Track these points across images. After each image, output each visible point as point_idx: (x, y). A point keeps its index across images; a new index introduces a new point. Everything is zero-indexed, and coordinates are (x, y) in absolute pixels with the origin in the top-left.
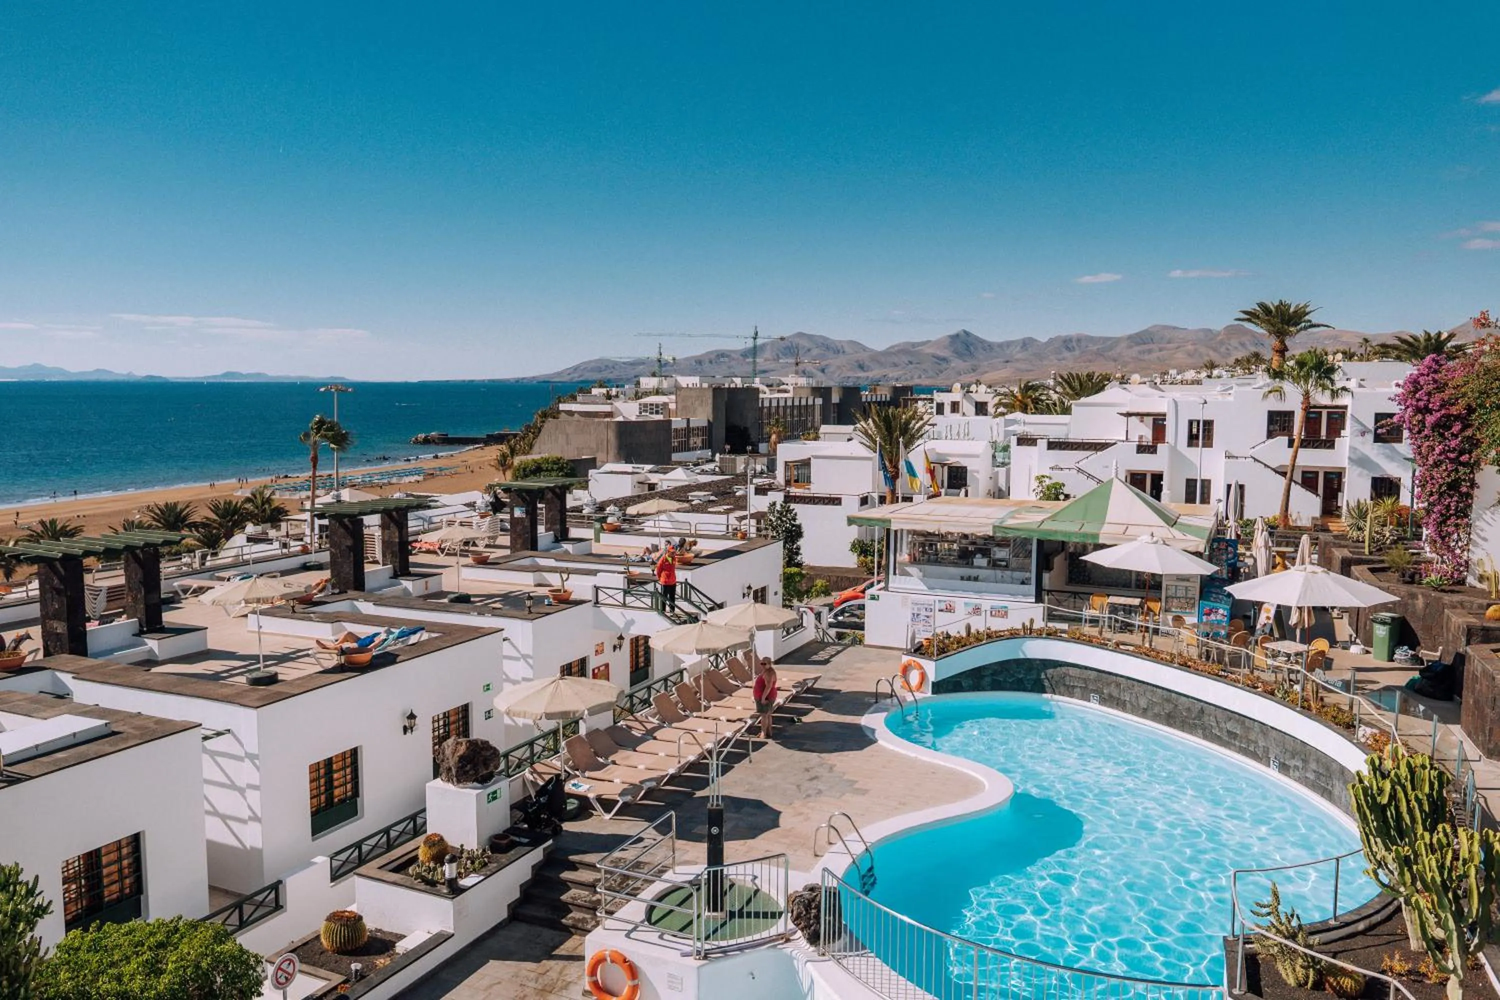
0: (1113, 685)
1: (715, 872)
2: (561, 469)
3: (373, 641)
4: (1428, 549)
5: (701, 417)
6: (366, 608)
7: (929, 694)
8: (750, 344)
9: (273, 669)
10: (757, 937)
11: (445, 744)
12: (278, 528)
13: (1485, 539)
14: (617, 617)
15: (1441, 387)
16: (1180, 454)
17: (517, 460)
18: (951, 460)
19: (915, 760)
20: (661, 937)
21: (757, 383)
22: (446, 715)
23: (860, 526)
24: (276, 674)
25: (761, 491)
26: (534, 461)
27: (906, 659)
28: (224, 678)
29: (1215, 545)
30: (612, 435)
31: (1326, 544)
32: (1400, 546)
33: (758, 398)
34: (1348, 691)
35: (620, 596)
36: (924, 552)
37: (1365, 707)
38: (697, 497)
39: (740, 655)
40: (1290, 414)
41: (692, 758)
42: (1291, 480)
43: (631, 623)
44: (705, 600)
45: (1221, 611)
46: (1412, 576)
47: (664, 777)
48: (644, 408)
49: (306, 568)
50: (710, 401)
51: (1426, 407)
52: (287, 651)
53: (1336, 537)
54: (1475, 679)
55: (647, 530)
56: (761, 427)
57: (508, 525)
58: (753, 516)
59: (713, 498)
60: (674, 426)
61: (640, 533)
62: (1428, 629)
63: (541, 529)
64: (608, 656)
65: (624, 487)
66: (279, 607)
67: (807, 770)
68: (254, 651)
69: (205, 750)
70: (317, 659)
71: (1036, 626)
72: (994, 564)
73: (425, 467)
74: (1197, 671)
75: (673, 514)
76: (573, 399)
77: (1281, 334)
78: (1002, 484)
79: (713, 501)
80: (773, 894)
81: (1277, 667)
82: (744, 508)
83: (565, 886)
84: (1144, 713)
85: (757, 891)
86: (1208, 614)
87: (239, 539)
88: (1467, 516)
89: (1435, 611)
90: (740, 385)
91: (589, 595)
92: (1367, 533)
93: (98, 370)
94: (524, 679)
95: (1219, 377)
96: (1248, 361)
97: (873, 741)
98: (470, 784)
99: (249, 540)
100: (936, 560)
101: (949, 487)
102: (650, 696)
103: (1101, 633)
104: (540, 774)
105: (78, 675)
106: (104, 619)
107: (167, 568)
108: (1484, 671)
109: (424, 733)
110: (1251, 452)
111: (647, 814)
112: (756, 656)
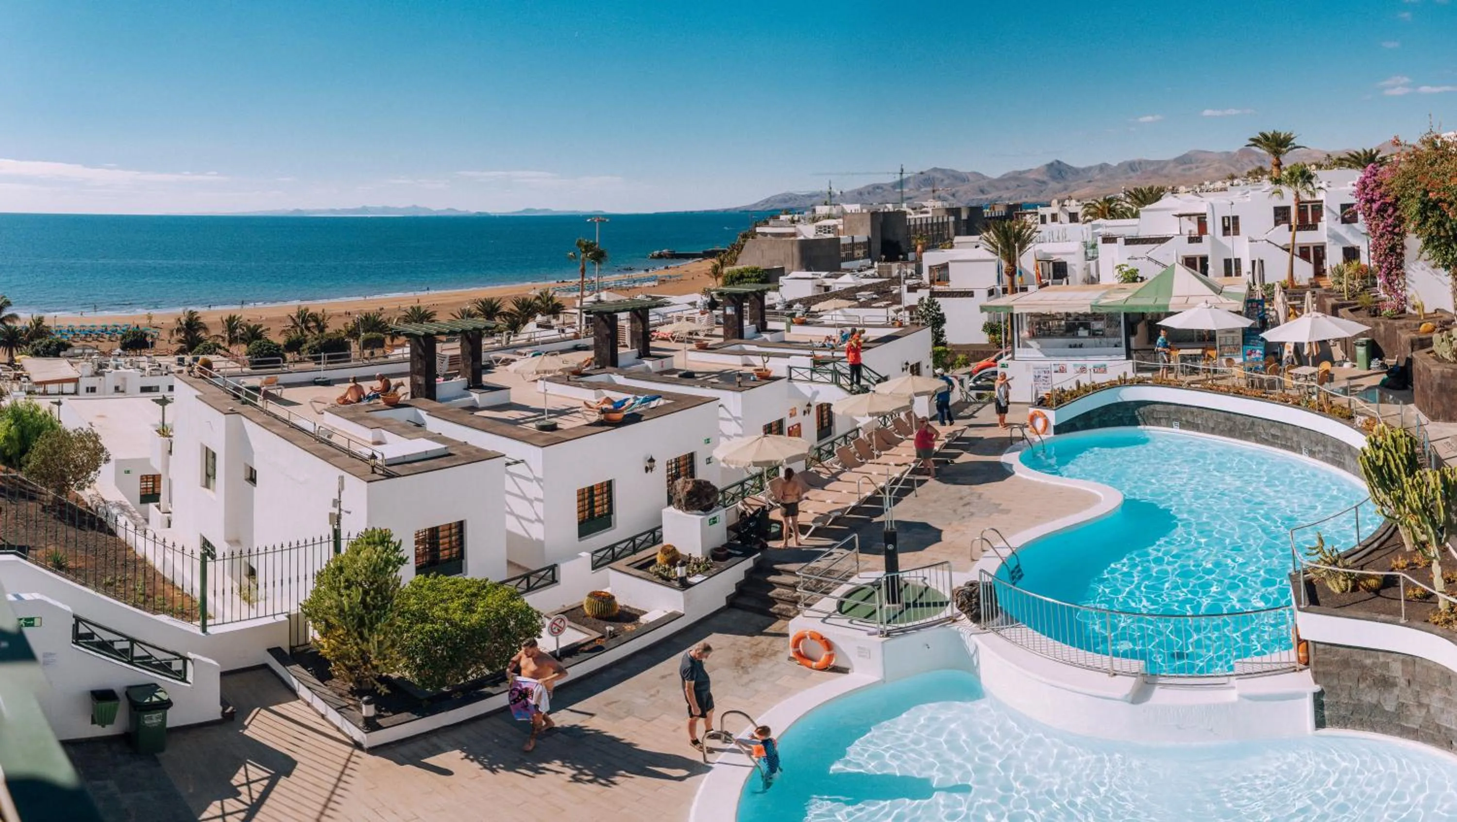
0: (1188, 414)
1: (893, 577)
2: (758, 276)
3: (624, 405)
4: (1382, 292)
5: (862, 235)
6: (619, 380)
7: (1052, 435)
8: (898, 178)
9: (554, 420)
10: (929, 620)
11: (676, 482)
12: (558, 318)
13: (1413, 282)
14: (806, 389)
15: (1379, 185)
16: (1219, 243)
17: (726, 270)
18: (1055, 258)
19: (1045, 485)
20: (851, 622)
21: (905, 207)
22: (677, 460)
23: (990, 312)
24: (555, 424)
25: (912, 289)
26: (739, 271)
27: (1032, 410)
28: (521, 424)
29: (1250, 305)
30: (796, 250)
31: (1321, 296)
32: (1366, 292)
33: (906, 219)
34: (1347, 395)
35: (808, 374)
36: (1040, 329)
37: (1358, 403)
38: (863, 296)
39: (903, 415)
40: (1287, 209)
41: (868, 494)
42: (1293, 254)
43: (816, 393)
44: (873, 375)
45: (1258, 351)
46: (1375, 311)
47: (847, 508)
48: (820, 229)
49: (576, 349)
50: (869, 223)
51: (1372, 198)
52: (564, 408)
53: (1326, 290)
54: (1420, 373)
55: (826, 322)
56: (909, 240)
57: (721, 320)
58: (907, 309)
59: (875, 296)
60: (842, 242)
61: (821, 325)
62: (1388, 345)
63: (746, 323)
64: (799, 418)
65: (806, 289)
66: (559, 376)
67: (961, 498)
68: (541, 406)
69: (508, 472)
70: (584, 415)
71: (1129, 377)
72: (1093, 334)
73: (659, 276)
74: (1247, 396)
75: (845, 309)
76: (766, 223)
77: (1277, 153)
78: (1094, 273)
79: (875, 299)
80: (941, 590)
81: (1300, 386)
82: (900, 303)
83: (772, 586)
84: (1212, 431)
85: (927, 588)
86: (1249, 355)
87: (531, 326)
88: (1401, 268)
89: (1391, 332)
90: (891, 210)
91: (784, 373)
92: (1345, 286)
93: (449, 209)
94: (737, 435)
95: (1238, 185)
96: (1256, 173)
97: (1013, 474)
98: (695, 512)
99: (539, 326)
100: (1049, 334)
101: (1055, 278)
102: (833, 448)
103: (1176, 377)
104: (749, 505)
105: (430, 413)
106: (448, 377)
107: (486, 342)
108: (1424, 367)
109: (661, 472)
110: (1265, 237)
111: (837, 536)
112: (915, 416)
